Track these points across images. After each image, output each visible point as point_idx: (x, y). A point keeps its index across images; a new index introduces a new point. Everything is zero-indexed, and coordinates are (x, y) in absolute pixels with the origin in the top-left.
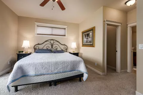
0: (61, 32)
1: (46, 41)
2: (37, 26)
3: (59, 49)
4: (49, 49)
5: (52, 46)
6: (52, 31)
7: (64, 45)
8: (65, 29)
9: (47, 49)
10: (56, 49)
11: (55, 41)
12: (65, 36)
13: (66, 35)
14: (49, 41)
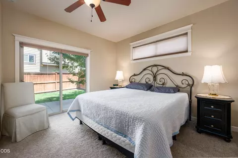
0: (178, 44)
1: (145, 69)
2: (134, 48)
3: (169, 84)
4: (150, 83)
5: (155, 77)
6: (156, 48)
7: (183, 74)
8: (186, 34)
9: (147, 83)
10: (163, 84)
11: (160, 68)
12: (187, 51)
13: (189, 50)
14: (150, 68)
